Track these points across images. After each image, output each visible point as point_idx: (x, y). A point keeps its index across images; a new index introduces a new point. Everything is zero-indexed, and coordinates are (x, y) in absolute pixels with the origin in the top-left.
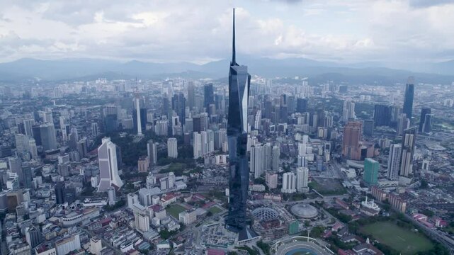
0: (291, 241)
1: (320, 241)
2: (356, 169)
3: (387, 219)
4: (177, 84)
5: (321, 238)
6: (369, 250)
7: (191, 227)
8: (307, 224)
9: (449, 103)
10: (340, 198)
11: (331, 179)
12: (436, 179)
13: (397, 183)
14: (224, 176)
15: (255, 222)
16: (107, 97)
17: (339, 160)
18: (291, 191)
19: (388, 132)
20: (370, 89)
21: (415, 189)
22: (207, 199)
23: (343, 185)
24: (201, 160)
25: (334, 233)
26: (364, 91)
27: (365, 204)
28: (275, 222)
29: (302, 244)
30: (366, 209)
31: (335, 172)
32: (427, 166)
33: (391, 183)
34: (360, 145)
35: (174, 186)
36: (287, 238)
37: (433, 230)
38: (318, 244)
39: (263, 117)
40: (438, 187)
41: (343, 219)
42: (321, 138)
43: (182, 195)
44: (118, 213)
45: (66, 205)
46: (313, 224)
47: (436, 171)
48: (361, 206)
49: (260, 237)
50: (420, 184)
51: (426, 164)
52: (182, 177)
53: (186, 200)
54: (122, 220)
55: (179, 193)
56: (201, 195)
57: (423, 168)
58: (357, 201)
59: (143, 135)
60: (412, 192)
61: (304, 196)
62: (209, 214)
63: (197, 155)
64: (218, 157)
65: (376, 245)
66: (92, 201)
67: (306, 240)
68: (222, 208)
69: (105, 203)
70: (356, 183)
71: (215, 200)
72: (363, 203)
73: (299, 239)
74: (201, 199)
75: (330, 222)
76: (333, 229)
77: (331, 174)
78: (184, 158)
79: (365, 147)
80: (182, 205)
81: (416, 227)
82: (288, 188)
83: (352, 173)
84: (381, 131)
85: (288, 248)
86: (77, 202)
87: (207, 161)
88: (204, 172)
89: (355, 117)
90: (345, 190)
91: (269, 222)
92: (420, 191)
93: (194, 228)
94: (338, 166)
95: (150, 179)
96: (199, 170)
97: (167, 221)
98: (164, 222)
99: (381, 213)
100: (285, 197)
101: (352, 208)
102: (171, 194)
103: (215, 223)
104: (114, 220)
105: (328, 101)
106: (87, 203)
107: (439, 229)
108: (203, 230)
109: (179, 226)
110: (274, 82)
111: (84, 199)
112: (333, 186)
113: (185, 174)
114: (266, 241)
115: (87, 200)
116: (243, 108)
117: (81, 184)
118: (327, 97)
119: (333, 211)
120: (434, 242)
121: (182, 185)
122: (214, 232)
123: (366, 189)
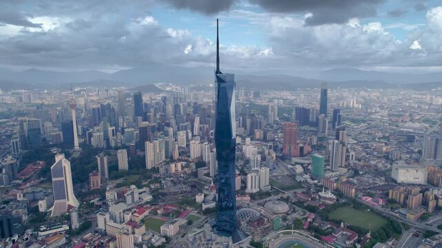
0: (278, 236)
1: (302, 232)
2: (302, 165)
3: (344, 204)
4: (91, 94)
5: (303, 229)
6: (344, 233)
7: (177, 238)
8: (285, 219)
9: (343, 104)
10: (299, 191)
11: (284, 176)
12: (362, 167)
13: (338, 173)
14: (185, 183)
15: (242, 223)
16: (10, 109)
17: (283, 158)
18: (255, 191)
19: (311, 131)
20: (278, 94)
21: (352, 177)
22: (181, 208)
23: (296, 181)
24: (156, 170)
25: (310, 223)
26: (274, 96)
27: (322, 194)
28: (260, 221)
29: (288, 237)
30: (325, 198)
31: (284, 169)
32: (354, 157)
33: (334, 174)
34: (298, 144)
35: (140, 198)
36: (273, 234)
37: (379, 208)
38: (302, 235)
39: (201, 123)
40: (366, 173)
41: (312, 209)
42: (258, 140)
43: (153, 207)
44: (88, 236)
45: (16, 238)
46: (289, 217)
47: (359, 160)
48: (320, 196)
49: (250, 237)
50: (353, 172)
51: (352, 155)
52: (144, 189)
53: (159, 212)
54: (97, 242)
55: (148, 205)
56: (171, 205)
57: (350, 158)
58: (314, 193)
59: (81, 149)
60: (351, 179)
61: (268, 194)
62: (190, 223)
63: (149, 166)
64: (173, 166)
65: (348, 227)
66: (50, 227)
67: (290, 233)
68: (199, 215)
69: (68, 228)
70: (307, 177)
71: (188, 208)
72: (320, 193)
73: (284, 233)
74: (174, 208)
75: (302, 213)
76: (309, 220)
77: (282, 171)
78: (138, 170)
79: (301, 145)
80: (156, 217)
81: (368, 207)
82: (252, 188)
83: (299, 169)
84: (304, 130)
85: (278, 243)
86: (29, 231)
87: (162, 171)
88: (163, 182)
89: (278, 119)
90: (300, 185)
91: (255, 222)
92: (356, 178)
93: (180, 239)
94: (285, 164)
95: (110, 195)
96: (157, 180)
97: (149, 237)
98: (146, 238)
99: (338, 200)
100: (253, 196)
101: (313, 199)
102: (141, 208)
103: (199, 231)
104: (87, 244)
105: (248, 106)
106: (44, 231)
107: (383, 206)
108: (191, 240)
109: (164, 240)
110: (192, 89)
111: (39, 227)
112: (288, 182)
113: (145, 186)
114: (257, 239)
115: (43, 228)
116: (232, 114)
117: (26, 210)
118: (245, 102)
119: (300, 204)
120: (384, 217)
121: (148, 198)
122: (202, 239)
123: (316, 182)
